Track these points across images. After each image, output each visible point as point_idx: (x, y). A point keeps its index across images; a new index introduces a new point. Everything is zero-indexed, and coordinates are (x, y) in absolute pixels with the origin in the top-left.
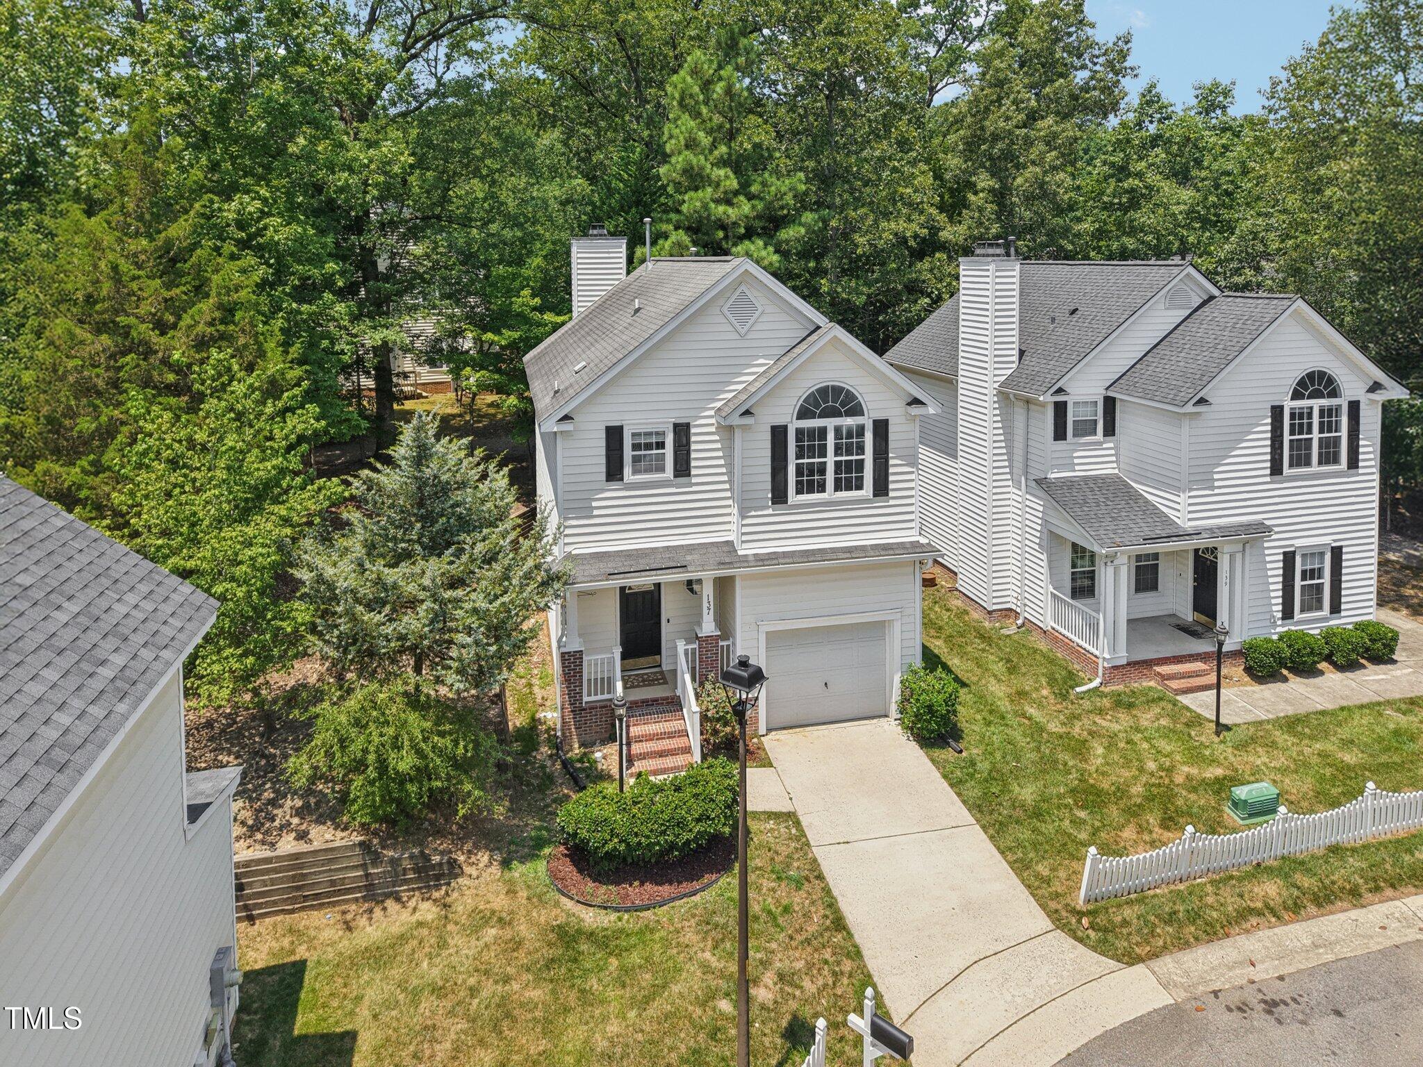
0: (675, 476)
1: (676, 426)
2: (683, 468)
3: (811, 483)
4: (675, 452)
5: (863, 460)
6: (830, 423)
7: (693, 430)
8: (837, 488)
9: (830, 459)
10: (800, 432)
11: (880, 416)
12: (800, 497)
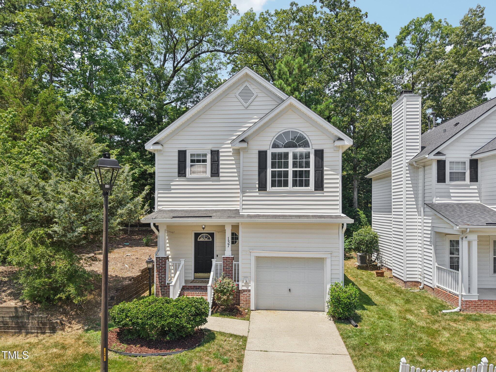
0: (211, 176)
1: (212, 152)
2: (215, 172)
3: (280, 182)
4: (212, 164)
5: (309, 171)
6: (291, 151)
7: (221, 154)
8: (295, 184)
9: (290, 169)
10: (274, 155)
11: (319, 147)
12: (273, 188)
